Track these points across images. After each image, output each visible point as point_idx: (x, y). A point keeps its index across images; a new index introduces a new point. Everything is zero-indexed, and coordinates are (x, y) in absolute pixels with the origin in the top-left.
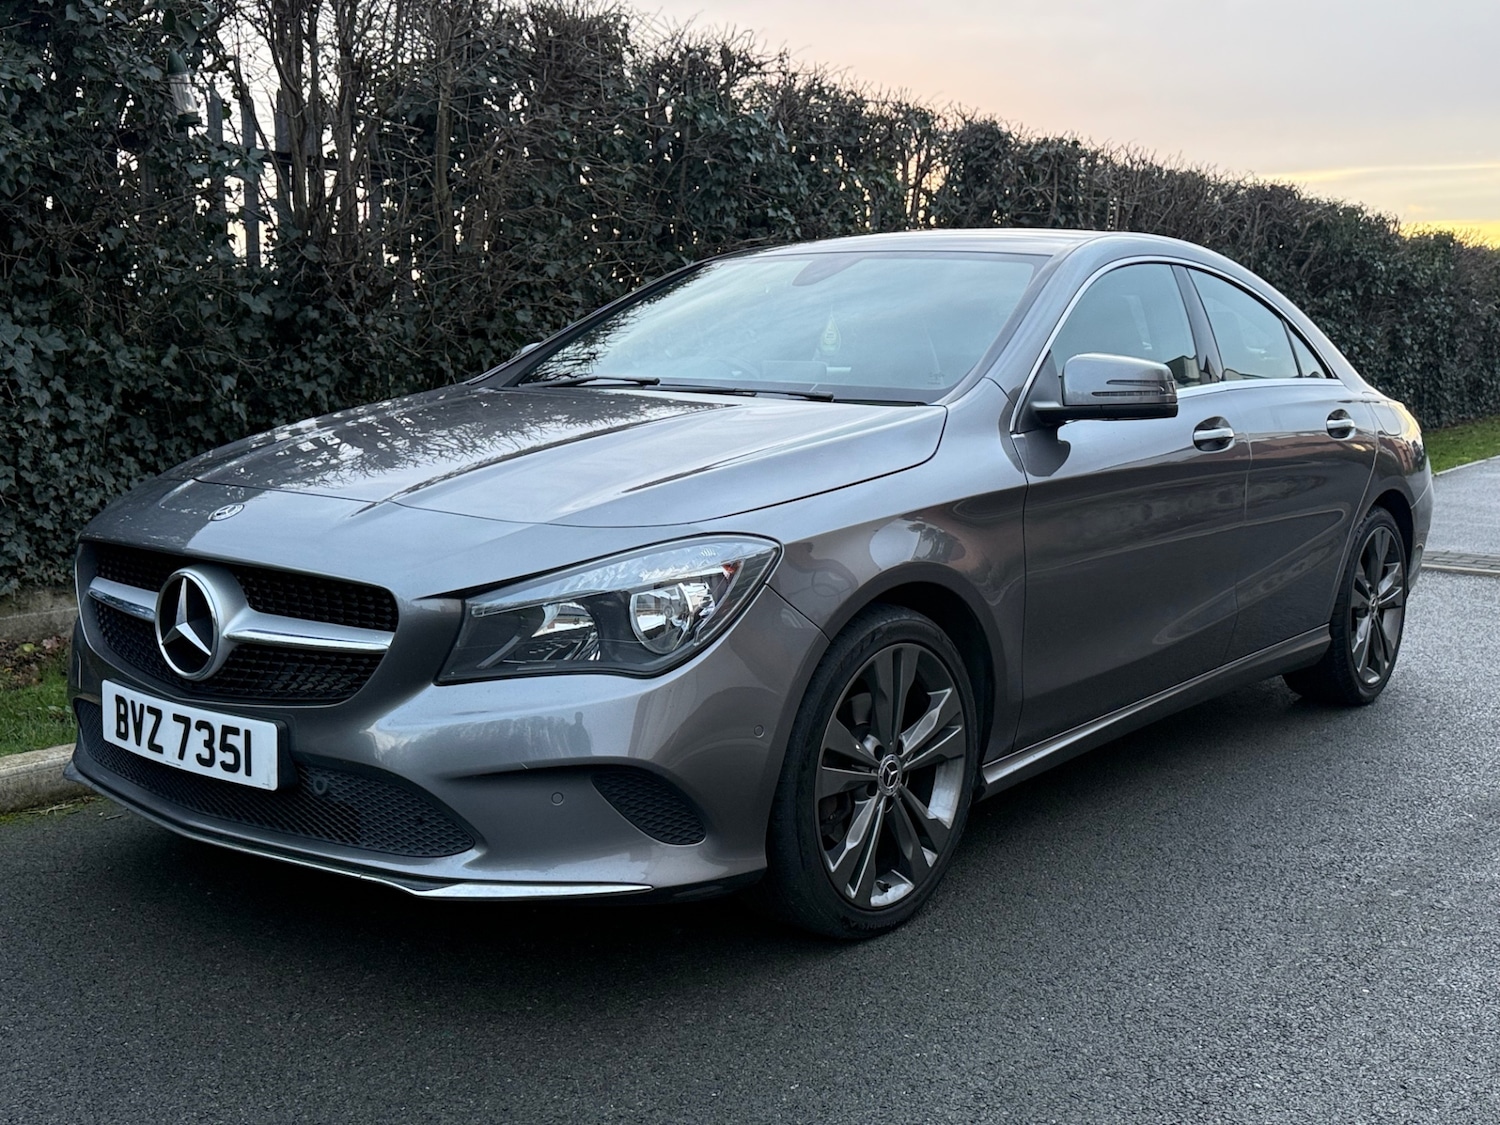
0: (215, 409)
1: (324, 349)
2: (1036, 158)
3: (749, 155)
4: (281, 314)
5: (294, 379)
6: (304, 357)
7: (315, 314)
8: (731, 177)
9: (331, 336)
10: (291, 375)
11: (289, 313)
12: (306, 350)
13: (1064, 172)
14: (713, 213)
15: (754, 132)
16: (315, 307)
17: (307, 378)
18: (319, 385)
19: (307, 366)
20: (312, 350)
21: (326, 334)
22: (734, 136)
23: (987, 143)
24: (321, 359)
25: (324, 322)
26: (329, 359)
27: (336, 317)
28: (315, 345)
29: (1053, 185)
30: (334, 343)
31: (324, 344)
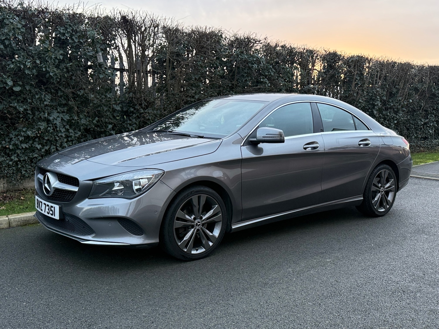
0: (107, 133)
1: (135, 118)
2: (350, 61)
3: (253, 65)
4: (125, 109)
5: (127, 125)
6: (130, 120)
7: (132, 110)
8: (249, 71)
9: (137, 115)
10: (127, 124)
11: (127, 109)
12: (131, 118)
13: (359, 64)
14: (244, 81)
15: (255, 59)
16: (132, 108)
17: (131, 125)
18: (133, 127)
19: (131, 122)
20: (132, 118)
21: (136, 114)
22: (249, 61)
23: (333, 58)
24: (134, 120)
25: (135, 111)
26: (136, 120)
27: (138, 110)
28: (133, 117)
29: (355, 68)
30: (138, 116)
31: (135, 116)
